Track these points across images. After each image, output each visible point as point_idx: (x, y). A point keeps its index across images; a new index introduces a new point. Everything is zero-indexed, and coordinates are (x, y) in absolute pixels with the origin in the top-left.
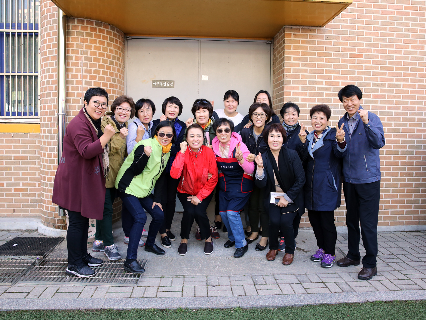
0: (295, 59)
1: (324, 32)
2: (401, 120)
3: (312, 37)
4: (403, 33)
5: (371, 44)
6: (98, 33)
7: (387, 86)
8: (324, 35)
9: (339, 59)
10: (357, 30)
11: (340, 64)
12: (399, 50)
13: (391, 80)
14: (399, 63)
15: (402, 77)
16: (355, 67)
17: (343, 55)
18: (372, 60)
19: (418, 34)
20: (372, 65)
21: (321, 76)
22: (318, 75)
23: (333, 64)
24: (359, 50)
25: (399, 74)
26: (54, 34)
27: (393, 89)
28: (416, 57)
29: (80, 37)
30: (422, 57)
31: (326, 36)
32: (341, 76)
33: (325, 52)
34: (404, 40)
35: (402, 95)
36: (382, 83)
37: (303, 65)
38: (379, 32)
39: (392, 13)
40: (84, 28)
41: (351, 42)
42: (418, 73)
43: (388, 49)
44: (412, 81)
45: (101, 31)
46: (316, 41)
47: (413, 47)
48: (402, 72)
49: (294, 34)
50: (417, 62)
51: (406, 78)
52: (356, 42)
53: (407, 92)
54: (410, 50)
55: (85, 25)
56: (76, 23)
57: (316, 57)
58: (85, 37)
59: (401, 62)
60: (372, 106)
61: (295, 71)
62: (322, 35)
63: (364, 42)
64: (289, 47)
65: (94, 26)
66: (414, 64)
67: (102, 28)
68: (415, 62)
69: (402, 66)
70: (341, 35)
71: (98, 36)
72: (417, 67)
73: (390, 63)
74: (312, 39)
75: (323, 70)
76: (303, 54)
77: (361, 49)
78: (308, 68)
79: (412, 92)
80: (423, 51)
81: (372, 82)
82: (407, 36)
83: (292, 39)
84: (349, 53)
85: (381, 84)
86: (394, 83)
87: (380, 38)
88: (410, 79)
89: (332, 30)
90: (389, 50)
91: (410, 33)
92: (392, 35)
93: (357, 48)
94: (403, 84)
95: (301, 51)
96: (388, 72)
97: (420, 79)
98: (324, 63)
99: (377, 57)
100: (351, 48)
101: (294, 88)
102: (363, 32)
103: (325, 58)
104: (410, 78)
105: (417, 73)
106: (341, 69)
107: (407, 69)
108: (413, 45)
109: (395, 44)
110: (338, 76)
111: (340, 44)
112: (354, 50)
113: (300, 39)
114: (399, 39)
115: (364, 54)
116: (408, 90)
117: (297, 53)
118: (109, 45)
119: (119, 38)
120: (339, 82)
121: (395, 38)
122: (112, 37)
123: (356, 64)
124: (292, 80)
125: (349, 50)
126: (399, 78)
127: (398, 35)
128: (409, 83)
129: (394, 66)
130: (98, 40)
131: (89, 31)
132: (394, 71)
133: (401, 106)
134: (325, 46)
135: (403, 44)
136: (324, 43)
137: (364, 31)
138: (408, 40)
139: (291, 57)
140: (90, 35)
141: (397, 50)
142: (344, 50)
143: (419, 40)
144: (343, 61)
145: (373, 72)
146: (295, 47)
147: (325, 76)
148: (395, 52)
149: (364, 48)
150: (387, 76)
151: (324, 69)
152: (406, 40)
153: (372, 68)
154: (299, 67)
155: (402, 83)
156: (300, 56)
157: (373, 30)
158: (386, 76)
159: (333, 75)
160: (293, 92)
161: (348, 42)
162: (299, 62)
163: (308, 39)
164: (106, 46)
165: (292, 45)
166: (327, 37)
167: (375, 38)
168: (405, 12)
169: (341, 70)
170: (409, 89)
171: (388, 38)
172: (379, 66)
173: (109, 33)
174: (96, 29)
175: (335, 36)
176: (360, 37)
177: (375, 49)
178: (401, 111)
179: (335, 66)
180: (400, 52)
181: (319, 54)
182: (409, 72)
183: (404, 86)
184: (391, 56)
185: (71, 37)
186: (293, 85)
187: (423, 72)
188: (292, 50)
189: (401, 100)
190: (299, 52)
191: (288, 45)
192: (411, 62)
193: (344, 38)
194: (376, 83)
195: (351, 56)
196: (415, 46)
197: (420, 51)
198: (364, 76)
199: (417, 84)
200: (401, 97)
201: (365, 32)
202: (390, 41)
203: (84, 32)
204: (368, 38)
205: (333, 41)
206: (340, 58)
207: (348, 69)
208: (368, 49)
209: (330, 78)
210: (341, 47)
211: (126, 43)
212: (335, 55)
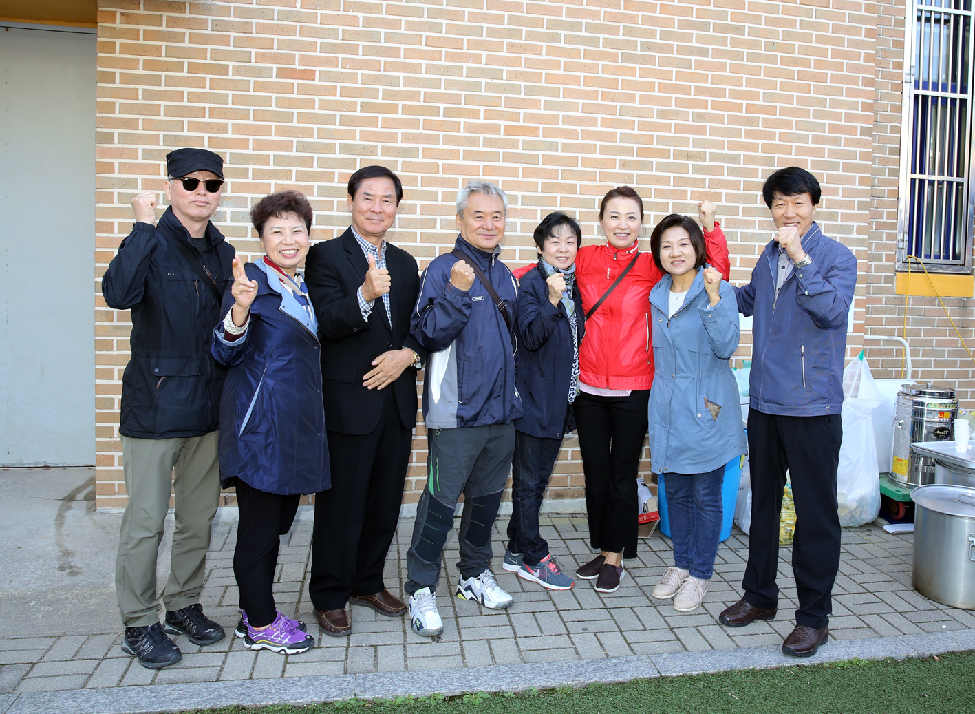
0: (125, 79)
1: (208, 10)
2: (418, 240)
3: (172, 22)
4: (425, 19)
5: (335, 44)
7: (379, 153)
8: (207, 19)
9: (249, 81)
10: (298, 9)
11: (252, 93)
12: (413, 64)
13: (392, 137)
14: (414, 96)
15: (421, 131)
16: (293, 103)
17: (259, 72)
18: (339, 85)
19: (466, 23)
20: (338, 98)
21: (198, 123)
22: (189, 122)
23: (231, 93)
24: (303, 60)
25: (414, 124)
27: (397, 161)
28: (458, 82)
30: (476, 82)
31: (213, 20)
32: (252, 125)
33: (209, 61)
34: (427, 37)
35: (420, 175)
36: (364, 145)
37: (148, 95)
38: (361, 15)
41: (282, 40)
42: (465, 122)
43: (383, 59)
44: (448, 140)
46: (184, 33)
47: (450, 57)
48: (422, 118)
49: (122, 14)
50: (463, 93)
51: (432, 135)
52: (297, 38)
53: (435, 168)
54: (443, 62)
57: (185, 74)
59: (420, 92)
60: (338, 202)
61: (125, 109)
62: (201, 19)
63: (319, 41)
64: (110, 48)
66: (456, 98)
68: (456, 94)
69: (422, 103)
70: (254, 21)
72: (463, 106)
73: (388, 95)
74: (173, 27)
75: (205, 107)
76: (148, 65)
77: (308, 56)
78: (162, 103)
79: (447, 169)
80: (478, 68)
81: (338, 142)
82: (436, 28)
83: (118, 25)
84: (275, 66)
85: (364, 147)
86: (400, 144)
87: (363, 32)
88: (444, 136)
89: (230, 7)
90: (385, 62)
91: (444, 22)
92: (396, 25)
93: (297, 53)
94: (423, 149)
95: (142, 58)
96: (383, 118)
97: (470, 137)
98: (207, 90)
99: (353, 78)
100: (282, 54)
101: (121, 153)
102: (316, 13)
103: (208, 77)
104: (442, 134)
105: (462, 121)
106: (252, 108)
107: (435, 111)
108: (451, 52)
109: (403, 46)
110: (246, 126)
111: (251, 43)
112: (290, 59)
113: (142, 28)
114: (413, 35)
115: (318, 69)
116: (438, 165)
117: (133, 64)
120: (248, 140)
121: (402, 31)
123: (295, 96)
124: (116, 131)
125: (275, 58)
126: (412, 134)
127: (410, 26)
128: (441, 146)
129: (400, 103)
132: (400, 116)
133: (419, 203)
134: (209, 47)
135: (424, 47)
136: (207, 39)
137: (319, 12)
138: (439, 38)
139: (114, 73)
141: (408, 64)
142: (262, 58)
143: (468, 40)
144: (259, 87)
145: (341, 115)
146: (125, 49)
147: (208, 123)
148: (404, 67)
149: (318, 54)
150: (380, 126)
151: (207, 106)
152: (433, 37)
153: (338, 106)
154: (138, 99)
155: (421, 146)
156: (141, 71)
157: (342, 9)
158: (377, 127)
159: (230, 122)
160: (120, 164)
161: (273, 39)
162: (137, 87)
163: (164, 28)
165: (118, 41)
166: (216, 25)
167: (348, 30)
169: (254, 111)
170: (441, 162)
171: (383, 31)
172: (359, 101)
175: (238, 22)
176: (307, 27)
177: (348, 59)
178: (418, 216)
179: (236, 100)
180: (416, 68)
181: (193, 68)
182: (441, 118)
183: (426, 153)
184: (390, 77)
186: (120, 146)
187: (479, 119)
188: (117, 55)
189: (419, 188)
190: (138, 60)
191: (106, 42)
192: (444, 94)
193: (262, 29)
194: (349, 145)
195: (282, 73)
196: (458, 53)
197: (471, 68)
198: (316, 127)
199: (462, 149)
200: (417, 181)
201: (322, 14)
202: (389, 38)
204: (329, 29)
205: (232, 35)
206: (252, 79)
207: (274, 108)
208: (327, 58)
209: (223, 128)
210: (253, 51)
212: (237, 71)
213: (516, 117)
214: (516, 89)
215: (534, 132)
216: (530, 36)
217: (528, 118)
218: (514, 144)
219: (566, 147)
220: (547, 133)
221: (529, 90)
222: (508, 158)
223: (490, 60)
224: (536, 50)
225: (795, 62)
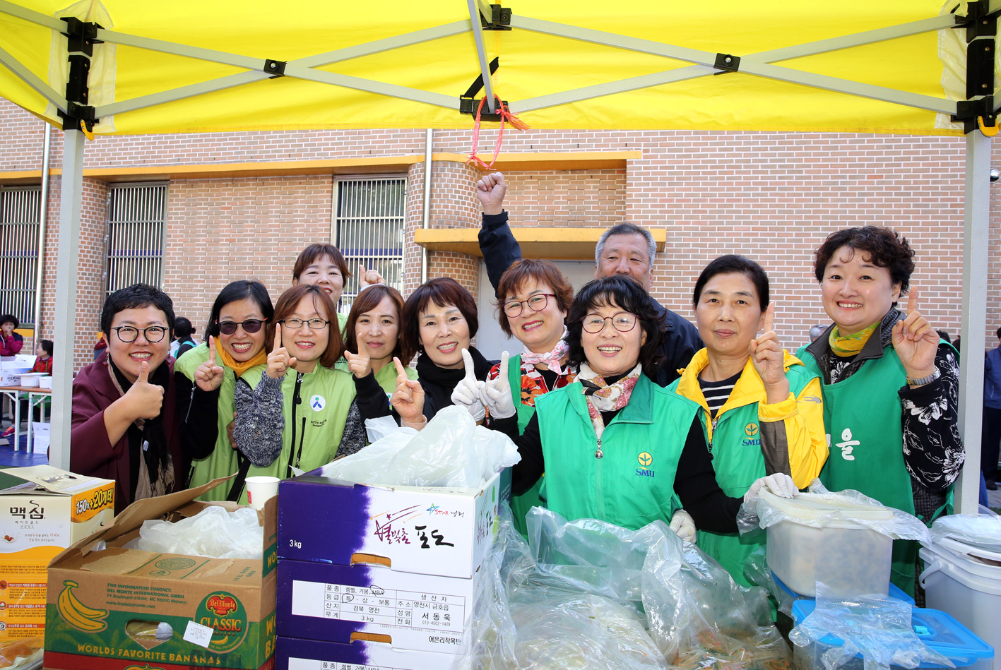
1: (665, 256)
6: (454, 263)
8: (664, 260)
11: (681, 287)
17: (684, 279)
23: (673, 288)
26: (417, 265)
29: (439, 268)
31: (666, 260)
33: (665, 276)
39: (739, 234)
40: (443, 260)
41: (693, 266)
45: (457, 261)
55: (444, 257)
56: (436, 256)
58: (443, 267)
65: (451, 257)
67: (458, 258)
70: (682, 259)
71: (454, 266)
75: (664, 294)
84: (690, 277)
89: (673, 255)
111: (681, 268)
118: (464, 272)
119: (473, 264)
122: (467, 264)
130: (454, 269)
131: (447, 262)
137: (708, 254)
140: (447, 265)
142: (686, 274)
159: (672, 299)
164: (461, 274)
166: (668, 262)
168: (753, 233)
173: (464, 261)
174: (452, 259)
175: (676, 260)
185: (431, 268)
203: (443, 263)
205: (674, 265)
211: (480, 266)
212: (676, 279)
213: (791, 292)
214: (791, 281)
215: (799, 298)
216: (796, 258)
217: (796, 292)
218: (790, 304)
219: (813, 304)
220: (805, 298)
221: (796, 281)
222: (787, 310)
223: (779, 269)
224: (799, 263)
225: (929, 259)
